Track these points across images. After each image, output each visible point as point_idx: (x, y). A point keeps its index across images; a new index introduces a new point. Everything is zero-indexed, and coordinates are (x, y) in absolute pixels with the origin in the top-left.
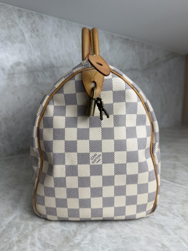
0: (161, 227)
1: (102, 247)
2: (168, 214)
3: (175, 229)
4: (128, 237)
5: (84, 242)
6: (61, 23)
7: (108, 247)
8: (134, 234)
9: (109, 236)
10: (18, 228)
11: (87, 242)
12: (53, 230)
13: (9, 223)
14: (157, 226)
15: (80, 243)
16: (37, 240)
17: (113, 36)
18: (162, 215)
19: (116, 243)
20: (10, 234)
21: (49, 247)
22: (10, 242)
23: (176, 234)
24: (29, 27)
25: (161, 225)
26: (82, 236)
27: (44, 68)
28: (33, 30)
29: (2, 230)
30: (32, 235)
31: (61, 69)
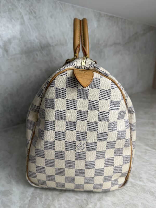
4: (129, 204)
6: (55, 3)
8: (132, 201)
9: (114, 204)
10: (41, 199)
14: (149, 193)
17: (100, 14)
20: (35, 204)
24: (28, 9)
25: (152, 192)
26: (93, 204)
27: (42, 47)
28: (31, 12)
29: (28, 200)
30: (54, 205)
31: (56, 47)
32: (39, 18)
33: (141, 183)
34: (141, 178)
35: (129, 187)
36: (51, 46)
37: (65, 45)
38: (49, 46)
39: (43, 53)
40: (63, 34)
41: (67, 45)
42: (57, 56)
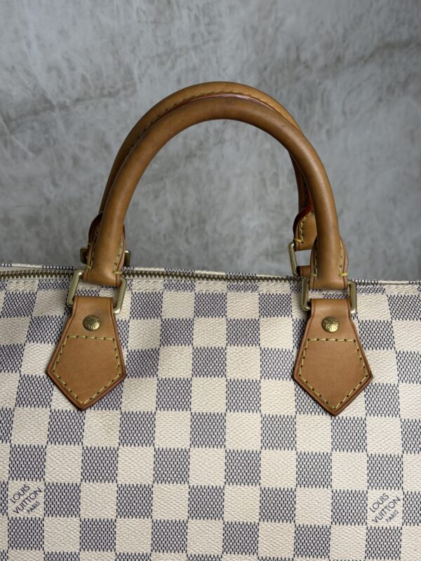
31: (80, 108)
36: (52, 108)
37: (122, 93)
38: (45, 110)
39: (18, 142)
40: (113, 42)
41: (135, 92)
42: (84, 149)
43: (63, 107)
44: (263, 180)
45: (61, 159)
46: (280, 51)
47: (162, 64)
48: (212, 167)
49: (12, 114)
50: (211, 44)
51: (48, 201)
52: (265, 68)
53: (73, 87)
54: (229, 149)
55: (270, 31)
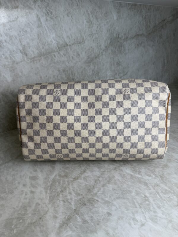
0: (146, 184)
1: (109, 196)
2: (152, 175)
3: (154, 186)
4: (125, 190)
5: (99, 193)
7: (113, 196)
8: (129, 188)
9: (114, 189)
10: (59, 183)
11: (101, 193)
12: (80, 184)
13: (53, 179)
14: (143, 184)
15: (97, 193)
16: (72, 191)
18: (148, 176)
19: (117, 193)
20: (55, 187)
21: (79, 195)
22: (57, 192)
23: (154, 189)
25: (146, 183)
26: (98, 189)
28: (48, 13)
29: (50, 184)
30: (69, 188)
31: (73, 46)
32: (55, 18)
33: (139, 176)
34: (140, 172)
35: (129, 178)
36: (68, 46)
37: (82, 43)
38: (66, 46)
39: (61, 53)
40: (80, 31)
41: (84, 43)
42: (74, 55)
43: (70, 45)
44: (111, 64)
45: (69, 57)
46: (115, 35)
47: (90, 37)
48: (101, 60)
49: (60, 47)
50: (100, 33)
51: (67, 67)
52: (112, 39)
53: (72, 41)
54: (104, 57)
55: (113, 30)
